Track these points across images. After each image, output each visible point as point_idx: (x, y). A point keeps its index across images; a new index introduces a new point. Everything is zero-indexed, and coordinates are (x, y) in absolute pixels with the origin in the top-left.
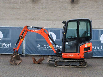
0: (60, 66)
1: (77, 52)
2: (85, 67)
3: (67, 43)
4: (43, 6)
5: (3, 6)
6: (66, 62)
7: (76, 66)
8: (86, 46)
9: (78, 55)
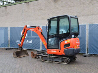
0: (45, 61)
1: (58, 49)
2: (66, 63)
3: (50, 40)
4: (63, 4)
5: (33, 8)
6: (50, 58)
7: (59, 62)
8: (66, 42)
9: (59, 51)
